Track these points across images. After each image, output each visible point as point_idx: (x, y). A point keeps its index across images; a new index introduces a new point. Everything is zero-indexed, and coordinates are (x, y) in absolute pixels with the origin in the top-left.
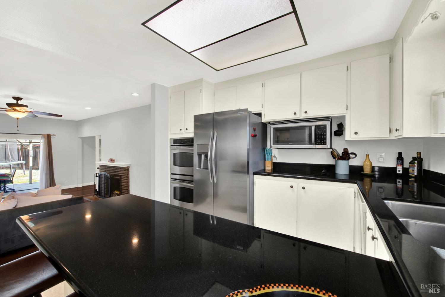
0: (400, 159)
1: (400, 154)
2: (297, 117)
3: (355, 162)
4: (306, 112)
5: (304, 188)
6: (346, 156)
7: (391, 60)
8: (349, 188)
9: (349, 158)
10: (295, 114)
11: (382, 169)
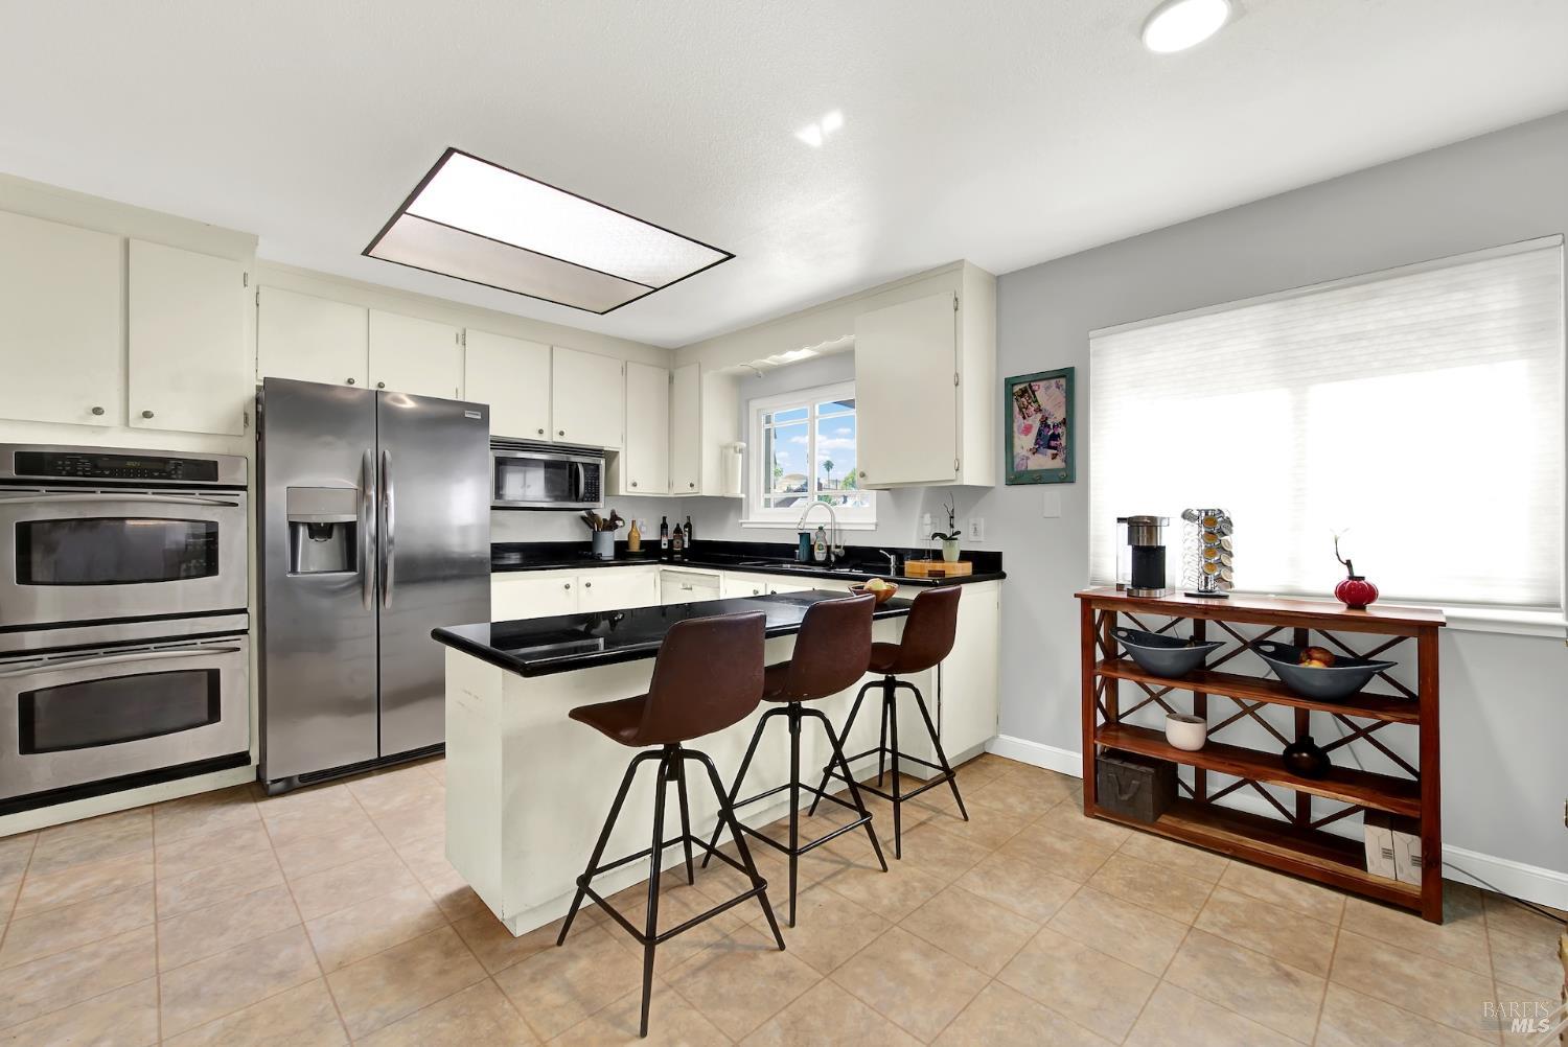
0: (664, 526)
1: (664, 518)
2: (545, 438)
3: (620, 535)
4: (562, 433)
5: (588, 585)
6: (612, 523)
7: (671, 379)
8: (649, 572)
9: (616, 527)
10: (541, 432)
11: (644, 544)
